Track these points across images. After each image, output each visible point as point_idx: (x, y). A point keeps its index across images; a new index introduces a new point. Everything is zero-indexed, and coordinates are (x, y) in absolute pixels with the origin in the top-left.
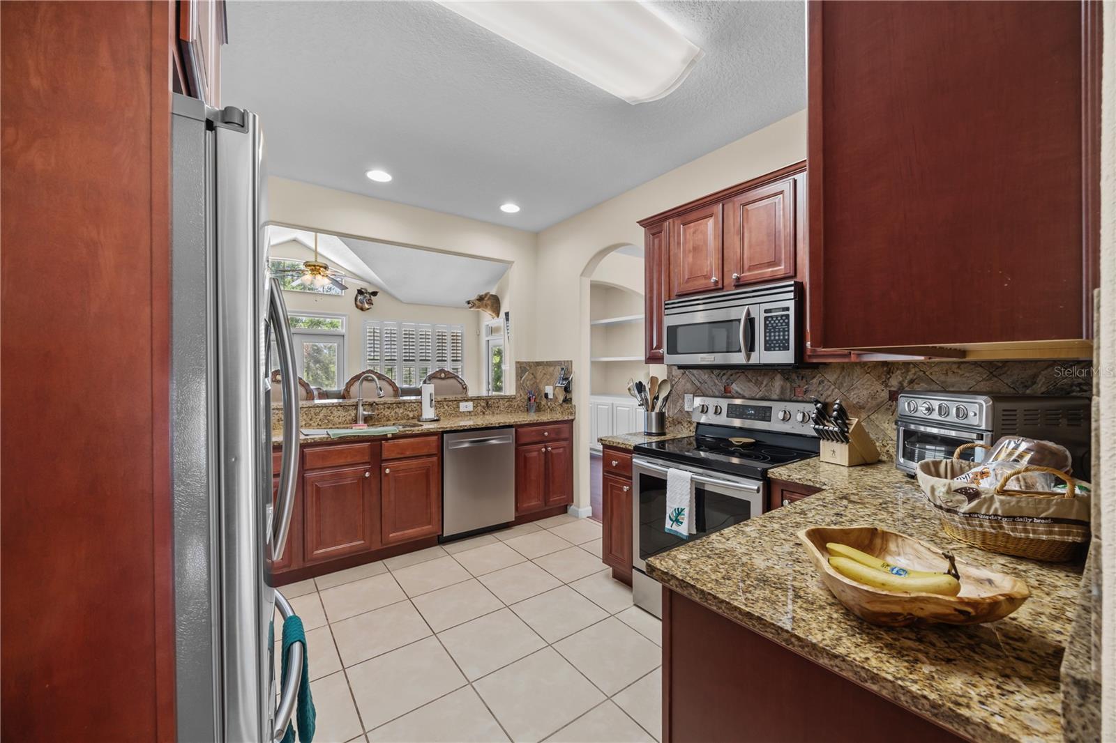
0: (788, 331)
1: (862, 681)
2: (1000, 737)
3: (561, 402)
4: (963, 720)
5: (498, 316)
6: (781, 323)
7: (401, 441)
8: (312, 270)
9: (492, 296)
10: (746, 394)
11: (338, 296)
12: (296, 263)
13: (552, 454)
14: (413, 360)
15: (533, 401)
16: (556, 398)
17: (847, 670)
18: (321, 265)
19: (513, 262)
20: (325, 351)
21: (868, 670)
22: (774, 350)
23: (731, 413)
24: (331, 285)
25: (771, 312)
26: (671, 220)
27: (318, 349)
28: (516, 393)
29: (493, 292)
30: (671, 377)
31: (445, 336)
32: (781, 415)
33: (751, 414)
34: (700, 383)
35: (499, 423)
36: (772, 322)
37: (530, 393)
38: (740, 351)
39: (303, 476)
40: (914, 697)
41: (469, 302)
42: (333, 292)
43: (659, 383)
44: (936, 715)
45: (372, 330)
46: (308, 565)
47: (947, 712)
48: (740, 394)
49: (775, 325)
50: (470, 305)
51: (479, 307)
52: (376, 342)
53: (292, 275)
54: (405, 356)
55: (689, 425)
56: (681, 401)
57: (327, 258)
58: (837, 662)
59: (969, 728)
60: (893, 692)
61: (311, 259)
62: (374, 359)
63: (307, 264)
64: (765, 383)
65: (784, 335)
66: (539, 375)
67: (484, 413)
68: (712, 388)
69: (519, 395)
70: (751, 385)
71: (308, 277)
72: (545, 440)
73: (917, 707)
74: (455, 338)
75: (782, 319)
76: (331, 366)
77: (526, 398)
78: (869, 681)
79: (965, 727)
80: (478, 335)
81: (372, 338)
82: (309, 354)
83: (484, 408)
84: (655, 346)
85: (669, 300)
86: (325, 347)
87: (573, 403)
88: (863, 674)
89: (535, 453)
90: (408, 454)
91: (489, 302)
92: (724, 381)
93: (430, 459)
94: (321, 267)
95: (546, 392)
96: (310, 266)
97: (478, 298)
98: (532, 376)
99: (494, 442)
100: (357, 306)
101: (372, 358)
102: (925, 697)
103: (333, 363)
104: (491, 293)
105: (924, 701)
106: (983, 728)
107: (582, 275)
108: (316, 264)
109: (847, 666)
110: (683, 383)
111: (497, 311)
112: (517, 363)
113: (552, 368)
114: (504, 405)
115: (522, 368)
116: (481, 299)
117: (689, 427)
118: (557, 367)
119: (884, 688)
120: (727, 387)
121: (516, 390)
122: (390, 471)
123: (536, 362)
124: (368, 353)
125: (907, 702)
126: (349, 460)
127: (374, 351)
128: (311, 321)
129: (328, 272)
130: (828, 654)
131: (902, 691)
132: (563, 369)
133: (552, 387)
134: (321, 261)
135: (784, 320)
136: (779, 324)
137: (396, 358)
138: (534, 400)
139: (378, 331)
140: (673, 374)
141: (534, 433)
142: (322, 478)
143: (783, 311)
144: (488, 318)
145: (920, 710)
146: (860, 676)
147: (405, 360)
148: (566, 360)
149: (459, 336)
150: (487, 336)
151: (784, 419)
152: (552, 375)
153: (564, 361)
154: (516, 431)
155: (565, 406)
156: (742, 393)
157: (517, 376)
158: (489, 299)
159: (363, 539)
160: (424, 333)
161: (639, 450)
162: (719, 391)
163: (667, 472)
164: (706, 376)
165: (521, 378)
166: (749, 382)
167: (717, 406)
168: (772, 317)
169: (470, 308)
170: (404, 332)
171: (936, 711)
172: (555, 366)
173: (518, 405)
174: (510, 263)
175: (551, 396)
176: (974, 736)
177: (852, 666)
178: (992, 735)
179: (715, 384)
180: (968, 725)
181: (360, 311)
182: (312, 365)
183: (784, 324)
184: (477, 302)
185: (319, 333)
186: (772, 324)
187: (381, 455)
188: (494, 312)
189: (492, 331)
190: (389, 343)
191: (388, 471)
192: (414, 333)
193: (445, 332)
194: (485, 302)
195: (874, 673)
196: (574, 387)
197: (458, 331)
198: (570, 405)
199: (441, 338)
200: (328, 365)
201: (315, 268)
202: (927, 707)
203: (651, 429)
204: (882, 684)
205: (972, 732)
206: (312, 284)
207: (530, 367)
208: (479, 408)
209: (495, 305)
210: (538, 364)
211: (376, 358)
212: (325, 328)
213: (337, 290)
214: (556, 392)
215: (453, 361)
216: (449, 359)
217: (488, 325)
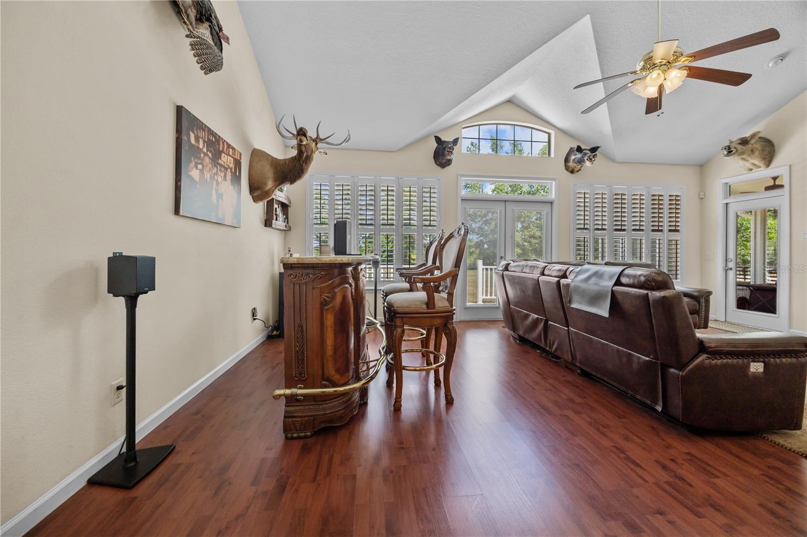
5: (767, 165)
9: (761, 137)
14: (625, 230)
31: (661, 200)
50: (727, 152)
51: (740, 154)
52: (585, 209)
54: (616, 225)
81: (582, 204)
97: (740, 141)
101: (582, 227)
111: (768, 158)
127: (585, 219)
139: (588, 196)
149: (678, 200)
150: (726, 198)
158: (756, 142)
160: (638, 197)
170: (615, 197)
184: (740, 148)
188: (764, 159)
190: (600, 210)
192: (626, 197)
193: (661, 195)
194: (751, 146)
209: (767, 150)
211: (586, 227)
215: (670, 231)
216: (666, 229)
217: (727, 183)
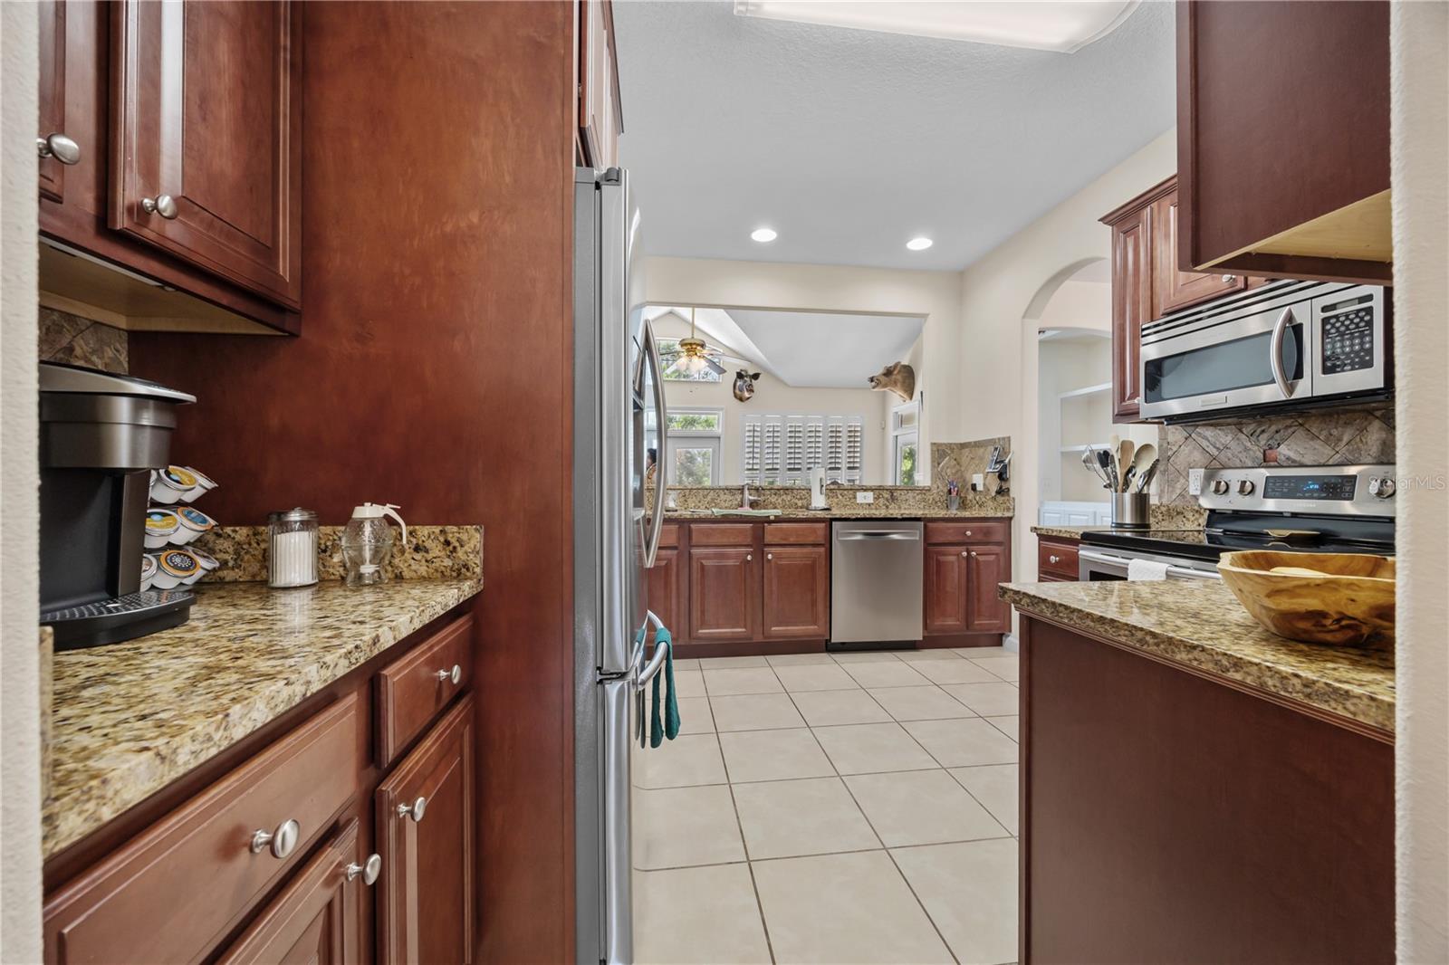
0: (1371, 335)
1: (1223, 672)
2: (1386, 707)
3: (994, 494)
4: (1342, 695)
5: (911, 398)
6: (1357, 324)
7: (785, 525)
8: (688, 350)
9: (905, 367)
10: (1306, 461)
11: (714, 383)
12: (672, 342)
13: (978, 562)
14: (799, 469)
15: (954, 494)
16: (987, 489)
17: (1207, 661)
18: (698, 342)
19: (928, 315)
20: (699, 459)
21: (1231, 655)
22: (1343, 371)
23: (1273, 490)
24: (708, 369)
25: (1335, 309)
26: (1155, 205)
27: (691, 457)
28: (932, 484)
29: (905, 362)
30: (1165, 445)
31: (839, 432)
32: (1374, 487)
33: (1312, 491)
34: (1218, 449)
35: (902, 515)
36: (1338, 325)
37: (951, 483)
38: (1273, 381)
39: (690, 553)
40: (1284, 678)
41: (872, 380)
42: (710, 378)
43: (1136, 451)
44: (1308, 696)
45: (752, 428)
46: (694, 643)
47: (1323, 688)
48: (1294, 461)
49: (1343, 329)
50: (873, 384)
51: (885, 386)
52: (755, 445)
53: (667, 360)
54: (789, 463)
55: (1197, 516)
56: (1182, 480)
57: (705, 333)
58: (1196, 653)
59: (1349, 705)
60: (1259, 678)
61: (687, 335)
62: (753, 469)
63: (683, 344)
64: (1346, 439)
65: (1362, 344)
66: (964, 461)
67: (887, 507)
68: (1240, 455)
69: (935, 486)
70: (1317, 444)
71: (683, 360)
72: (968, 541)
73: (1286, 691)
74: (852, 434)
75: (1357, 316)
76: (705, 479)
77: (946, 490)
78: (1231, 670)
79: (1343, 704)
80: (883, 429)
81: (751, 439)
82: (681, 464)
83: (887, 500)
84: (1128, 394)
85: (1152, 321)
86: (699, 453)
87: (1012, 495)
88: (1225, 662)
89: (953, 559)
90: (792, 540)
91: (899, 377)
92: (1263, 443)
93: (816, 549)
94: (698, 345)
95: (974, 482)
96: (686, 344)
97: (885, 371)
98: (955, 462)
99: (895, 537)
100: (736, 396)
101: (750, 467)
102: (1297, 676)
103: (707, 476)
104: (902, 363)
105: (1295, 681)
106: (1366, 701)
107: (1024, 317)
108: (692, 341)
109: (1207, 656)
110: (1186, 452)
111: (909, 390)
112: (933, 444)
113: (982, 450)
114: (914, 497)
115: (940, 452)
116: (888, 373)
117: (1197, 519)
118: (989, 448)
119: (1248, 674)
120: (1268, 452)
121: (932, 480)
122: (773, 558)
123: (961, 444)
124: (747, 461)
125: (1275, 686)
126: (732, 541)
127: (754, 458)
128: (686, 420)
129: (705, 352)
130: (1185, 646)
131: (1269, 674)
132: (996, 449)
133: (982, 475)
134: (698, 336)
135: (1362, 319)
136: (1352, 326)
137: (778, 467)
138: (958, 491)
139: (759, 429)
140: (1169, 440)
141: (951, 531)
142: (707, 557)
143: (1360, 303)
144: (897, 402)
145: (1291, 693)
146: (1222, 665)
147: (789, 469)
148: (1001, 436)
149: (857, 431)
150: (895, 430)
151: (1380, 494)
152: (982, 458)
153: (999, 439)
154: (925, 526)
155: (1000, 499)
156: (1298, 459)
157: (933, 461)
158: (899, 372)
159: (745, 627)
160: (813, 429)
161: (1093, 539)
162: (1254, 460)
163: (1128, 564)
164: (1229, 438)
165: (939, 464)
166: (1312, 439)
167: (1245, 482)
168: (1337, 317)
169: (874, 388)
170: (789, 429)
171: (1309, 690)
172: (986, 446)
173: (933, 499)
174: (924, 316)
175: (980, 488)
176: (1354, 714)
177: (1212, 655)
178: (1378, 707)
179: (1246, 449)
180: (1347, 700)
181: (739, 402)
182: (684, 478)
183: (1362, 324)
184: (883, 379)
185: (694, 435)
186: (1338, 329)
187: (763, 538)
188: (905, 391)
189: (903, 420)
190: (771, 445)
191: (770, 556)
192: (801, 429)
193: (839, 427)
194: (894, 377)
195: (1237, 658)
196: (1013, 473)
197: (856, 423)
198: (1007, 498)
199: (835, 433)
200: (702, 478)
201: (692, 347)
202: (1299, 687)
203: (1123, 516)
204: (1245, 669)
205: (1352, 708)
206: (687, 369)
207: (952, 450)
208: (881, 500)
209: (907, 381)
210: (963, 446)
211: (755, 467)
212: (699, 428)
213: (714, 375)
214: (987, 483)
215: (849, 468)
216: (844, 466)
217: (897, 413)
